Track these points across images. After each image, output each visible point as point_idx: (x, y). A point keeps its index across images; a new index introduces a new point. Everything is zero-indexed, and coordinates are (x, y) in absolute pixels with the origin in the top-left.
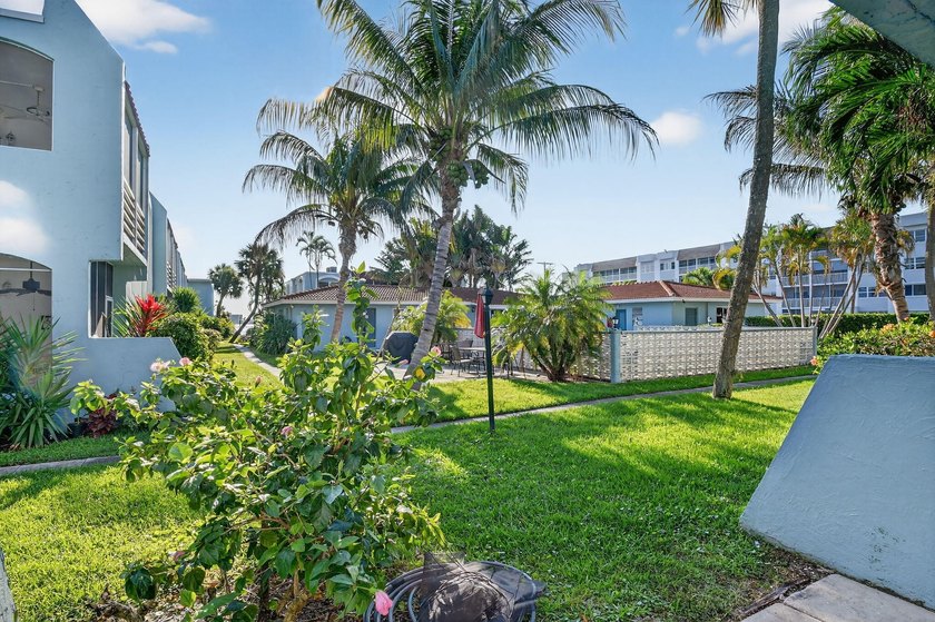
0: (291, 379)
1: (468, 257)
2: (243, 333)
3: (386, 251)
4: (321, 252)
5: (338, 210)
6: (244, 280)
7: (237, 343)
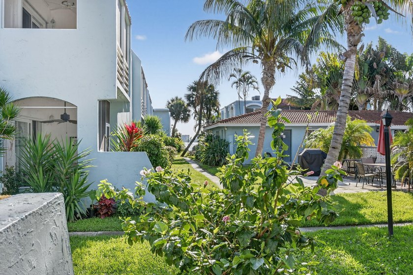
0: (228, 183)
1: (373, 83)
2: (190, 149)
3: (299, 81)
4: (248, 84)
5: (261, 50)
6: (192, 109)
7: (186, 157)
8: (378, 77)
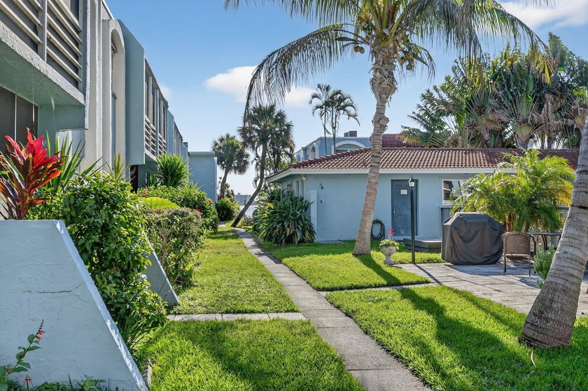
4: (339, 110)
7: (240, 227)
8: (549, 97)
